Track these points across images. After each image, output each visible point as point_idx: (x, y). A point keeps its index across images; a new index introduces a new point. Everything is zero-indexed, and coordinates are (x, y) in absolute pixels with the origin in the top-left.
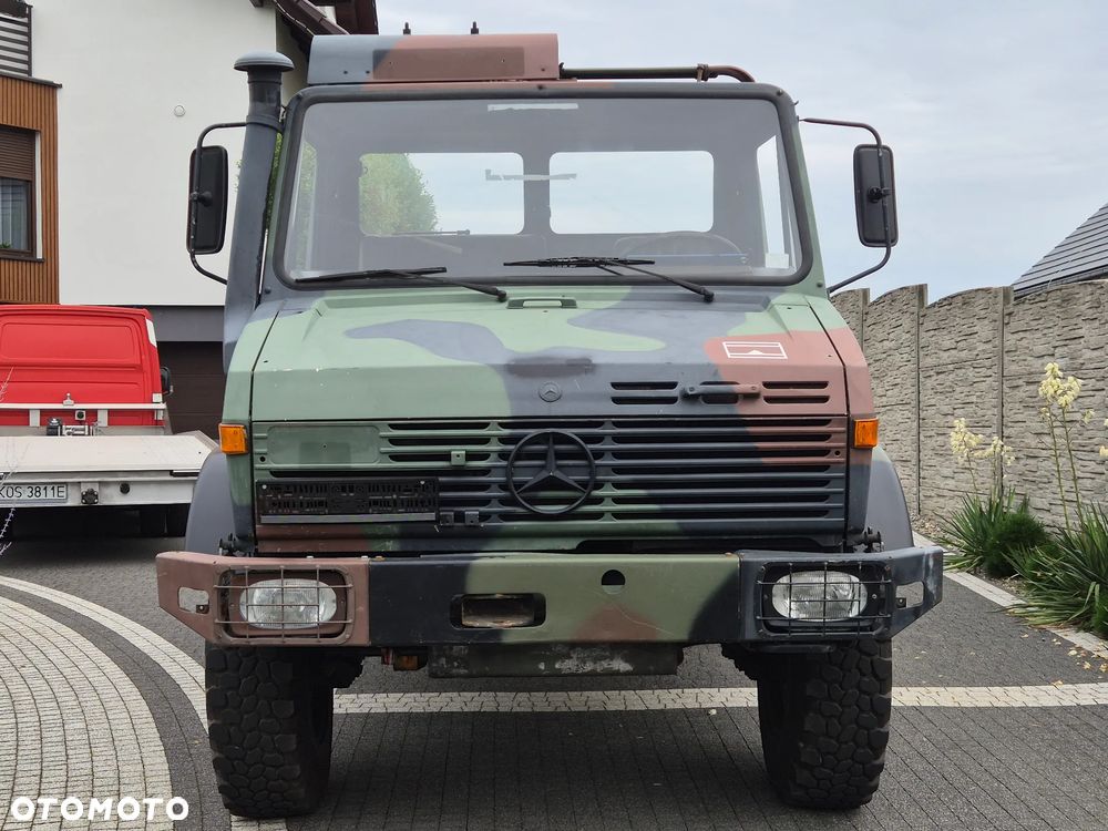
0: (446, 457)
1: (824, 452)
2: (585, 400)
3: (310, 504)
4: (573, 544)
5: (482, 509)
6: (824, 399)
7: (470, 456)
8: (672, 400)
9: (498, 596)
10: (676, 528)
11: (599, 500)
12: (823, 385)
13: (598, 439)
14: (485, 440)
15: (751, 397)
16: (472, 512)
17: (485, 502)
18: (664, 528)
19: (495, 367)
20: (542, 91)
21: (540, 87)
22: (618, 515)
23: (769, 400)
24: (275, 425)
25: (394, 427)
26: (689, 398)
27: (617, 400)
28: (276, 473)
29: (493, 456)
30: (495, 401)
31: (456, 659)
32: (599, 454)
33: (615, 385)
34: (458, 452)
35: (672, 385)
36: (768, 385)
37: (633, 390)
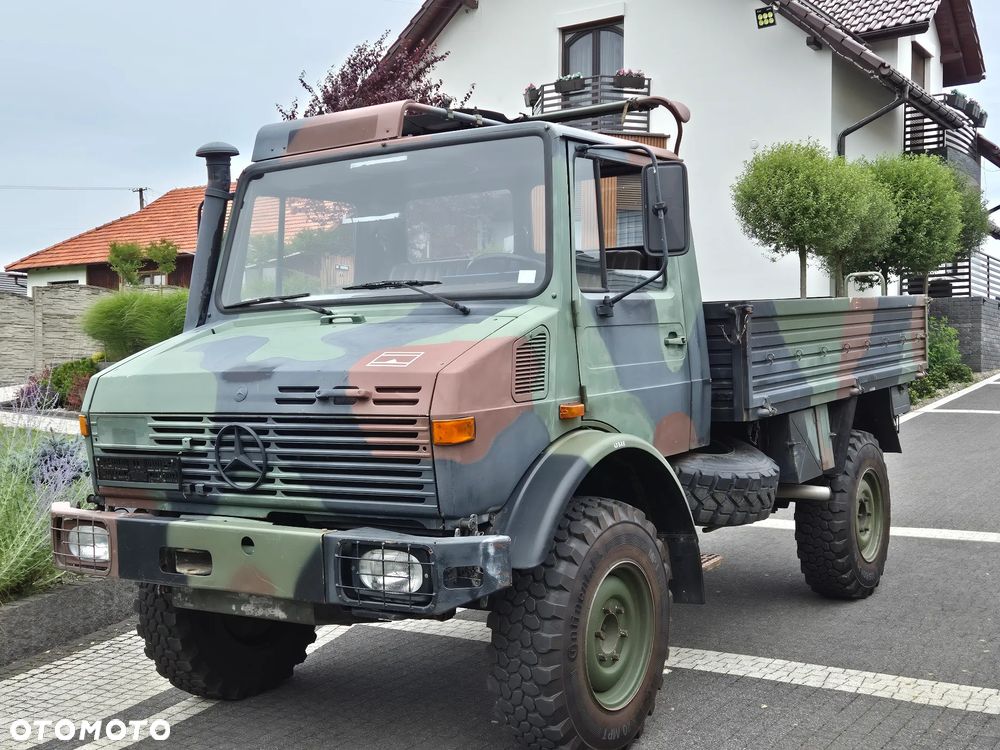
0: (179, 442)
1: (415, 448)
2: (261, 400)
3: (121, 473)
4: (264, 514)
5: (207, 483)
6: (415, 402)
7: (193, 442)
8: (311, 401)
9: (185, 550)
10: (321, 506)
11: (272, 481)
12: (417, 389)
13: (265, 432)
14: (201, 431)
15: (363, 399)
16: (200, 484)
17: (207, 477)
18: (315, 505)
19: (216, 374)
20: (387, 148)
21: (384, 145)
22: (287, 493)
23: (377, 402)
24: (102, 416)
25: (156, 419)
26: (324, 399)
27: (279, 401)
28: (105, 450)
29: (208, 442)
30: (207, 401)
31: (186, 595)
32: (267, 444)
33: (282, 389)
34: (187, 437)
35: (313, 389)
36: (379, 389)
37: (290, 392)
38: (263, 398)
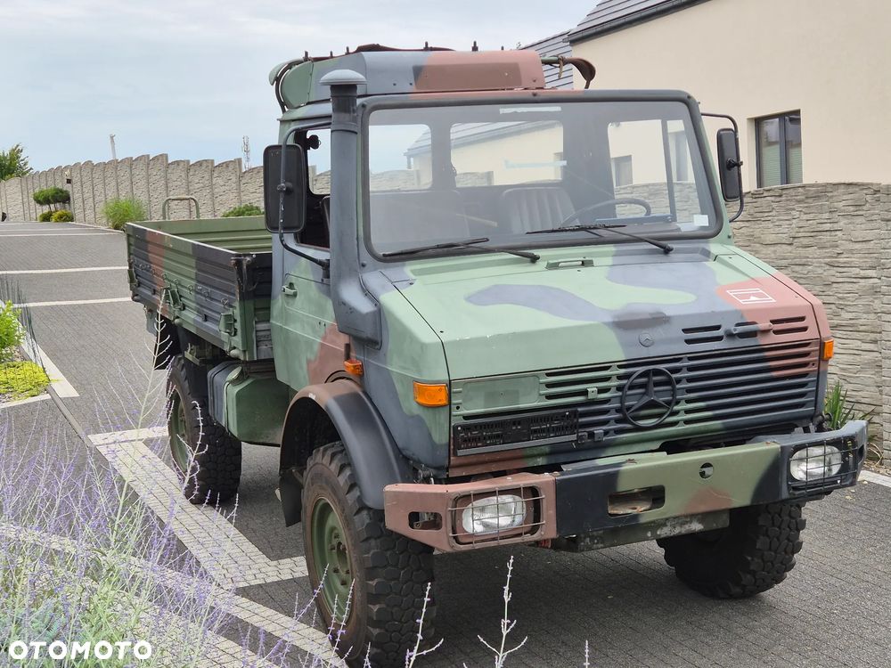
0: (585, 393)
1: (805, 365)
2: (669, 343)
3: (490, 438)
4: (657, 445)
5: (605, 428)
6: (805, 329)
7: (601, 391)
8: (719, 338)
9: (636, 491)
10: (720, 427)
11: (676, 413)
12: (802, 319)
13: (677, 370)
14: (607, 379)
15: (765, 332)
16: (599, 430)
17: (605, 422)
18: (714, 427)
19: (607, 324)
20: (536, 98)
21: (535, 95)
22: (687, 422)
23: (777, 332)
24: (470, 382)
25: (548, 375)
26: (730, 335)
27: (689, 342)
28: (466, 417)
29: (613, 389)
30: (612, 350)
31: (596, 538)
32: (679, 381)
33: (685, 331)
34: (592, 388)
35: (718, 328)
36: (774, 322)
37: (696, 333)
38: (671, 341)
